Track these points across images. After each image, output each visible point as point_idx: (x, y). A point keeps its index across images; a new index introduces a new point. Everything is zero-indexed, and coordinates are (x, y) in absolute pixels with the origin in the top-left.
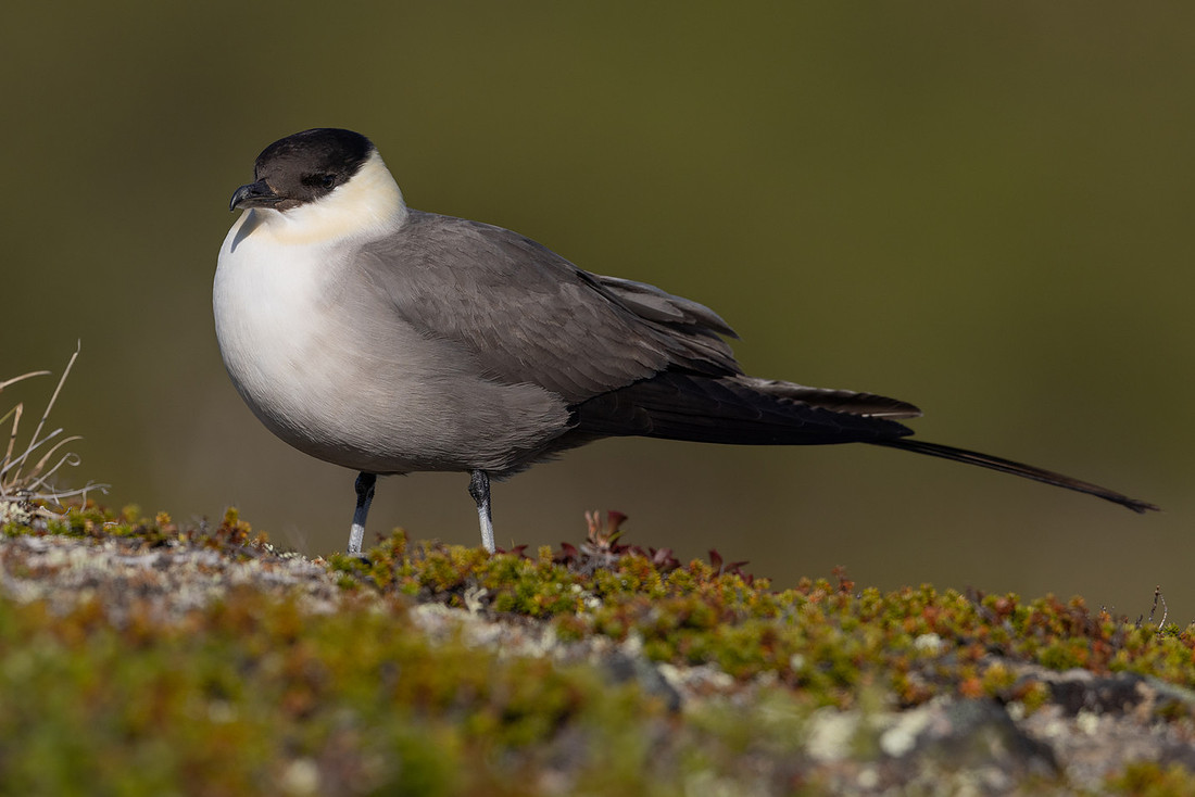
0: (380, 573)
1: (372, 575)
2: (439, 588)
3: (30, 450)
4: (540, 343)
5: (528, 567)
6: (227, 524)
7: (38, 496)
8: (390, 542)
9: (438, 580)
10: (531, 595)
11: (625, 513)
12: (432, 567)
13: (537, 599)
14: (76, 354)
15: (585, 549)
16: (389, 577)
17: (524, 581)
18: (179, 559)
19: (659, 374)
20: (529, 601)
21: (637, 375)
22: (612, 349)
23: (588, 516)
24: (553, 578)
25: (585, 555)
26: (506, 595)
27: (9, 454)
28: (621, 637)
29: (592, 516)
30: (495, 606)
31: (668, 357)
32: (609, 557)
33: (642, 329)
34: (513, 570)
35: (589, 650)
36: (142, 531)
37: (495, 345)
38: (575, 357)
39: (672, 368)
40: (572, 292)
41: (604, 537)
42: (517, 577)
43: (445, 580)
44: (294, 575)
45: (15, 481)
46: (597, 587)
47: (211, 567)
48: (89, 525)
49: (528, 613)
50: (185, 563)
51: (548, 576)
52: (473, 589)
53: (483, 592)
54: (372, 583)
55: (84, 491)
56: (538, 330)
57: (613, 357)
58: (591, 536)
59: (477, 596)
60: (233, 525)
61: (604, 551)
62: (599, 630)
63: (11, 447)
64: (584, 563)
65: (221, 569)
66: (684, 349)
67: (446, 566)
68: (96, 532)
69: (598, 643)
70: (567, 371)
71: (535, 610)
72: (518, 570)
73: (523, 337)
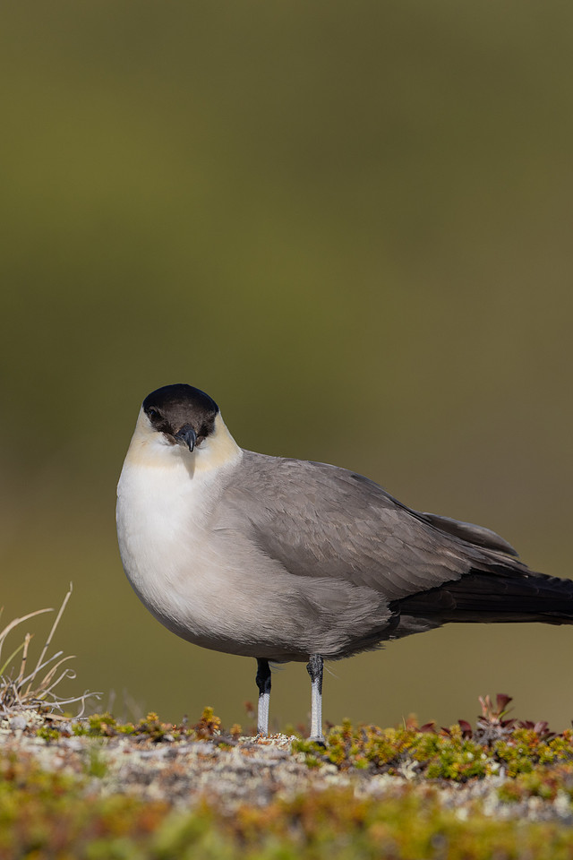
0: (335, 753)
1: (327, 754)
2: (381, 763)
3: (37, 670)
4: (368, 554)
5: (444, 742)
6: (205, 720)
7: (46, 704)
8: (339, 729)
9: (381, 756)
10: (450, 764)
11: (510, 696)
12: (376, 746)
13: (455, 766)
14: (69, 594)
15: (481, 725)
16: (343, 755)
17: (444, 752)
18: (183, 751)
19: (463, 576)
20: (450, 768)
21: (445, 578)
22: (423, 558)
23: (481, 699)
24: (465, 749)
25: (480, 730)
26: (433, 765)
27: (22, 673)
28: (551, 798)
29: (484, 698)
30: (426, 773)
31: (469, 564)
32: (500, 731)
33: (448, 544)
34: (434, 744)
35: (527, 809)
36: (144, 729)
37: (329, 556)
38: (395, 564)
39: (473, 572)
40: (390, 515)
41: (495, 715)
42: (437, 750)
43: (386, 755)
44: (272, 758)
45: (27, 693)
46: (496, 754)
47: (208, 755)
48: (104, 727)
49: (449, 778)
50: (187, 754)
51: (460, 748)
52: (408, 762)
53: (416, 763)
54: (329, 761)
55: (83, 698)
56: (365, 544)
57: (424, 563)
58: (484, 715)
59: (411, 767)
60: (210, 720)
61: (495, 726)
62: (534, 793)
63: (23, 667)
64: (481, 736)
65: (215, 757)
66: (483, 557)
67: (386, 745)
68: (109, 733)
69: (534, 803)
70: (388, 575)
71: (454, 775)
72: (438, 745)
73: (353, 549)
